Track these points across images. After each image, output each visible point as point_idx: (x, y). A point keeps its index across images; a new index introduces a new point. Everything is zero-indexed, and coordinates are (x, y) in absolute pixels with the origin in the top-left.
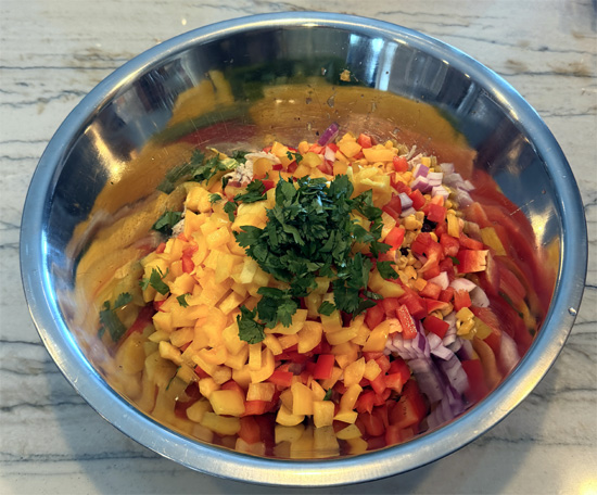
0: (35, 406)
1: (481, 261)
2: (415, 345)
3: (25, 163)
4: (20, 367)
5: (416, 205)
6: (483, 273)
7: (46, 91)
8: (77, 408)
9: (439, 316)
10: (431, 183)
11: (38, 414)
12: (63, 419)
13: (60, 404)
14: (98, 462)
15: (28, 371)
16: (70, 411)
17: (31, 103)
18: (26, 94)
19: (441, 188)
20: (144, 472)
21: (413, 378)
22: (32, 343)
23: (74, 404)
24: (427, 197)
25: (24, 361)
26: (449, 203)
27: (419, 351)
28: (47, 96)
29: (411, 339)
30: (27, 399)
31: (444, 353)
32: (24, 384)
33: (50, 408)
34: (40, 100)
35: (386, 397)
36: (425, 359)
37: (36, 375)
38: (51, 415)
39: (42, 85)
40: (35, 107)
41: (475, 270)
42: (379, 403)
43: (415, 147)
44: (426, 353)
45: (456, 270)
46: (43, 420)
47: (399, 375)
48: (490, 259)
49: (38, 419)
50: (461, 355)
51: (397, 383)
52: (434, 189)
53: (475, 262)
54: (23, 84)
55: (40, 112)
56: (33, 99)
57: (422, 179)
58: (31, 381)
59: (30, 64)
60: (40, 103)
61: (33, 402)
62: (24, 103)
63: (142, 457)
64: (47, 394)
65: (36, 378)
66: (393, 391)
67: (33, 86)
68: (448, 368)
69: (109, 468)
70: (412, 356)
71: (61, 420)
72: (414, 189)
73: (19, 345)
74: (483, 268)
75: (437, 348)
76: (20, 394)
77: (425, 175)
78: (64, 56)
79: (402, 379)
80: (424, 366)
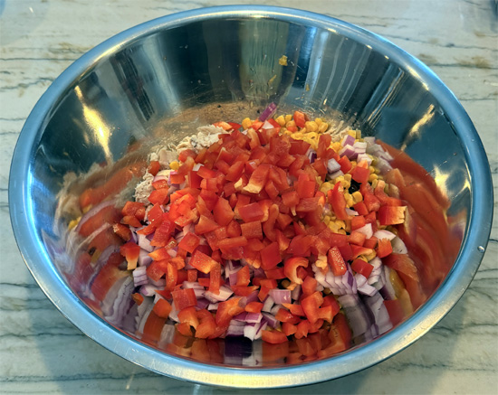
0: (19, 336)
1: (401, 215)
2: (345, 281)
3: (8, 137)
4: (5, 304)
5: (344, 169)
6: (402, 225)
7: (26, 78)
8: (55, 337)
9: (365, 260)
10: (357, 151)
11: (22, 343)
12: (43, 347)
13: (39, 334)
14: (73, 382)
15: (12, 308)
16: (49, 340)
17: (13, 88)
18: (8, 81)
19: (365, 155)
20: (113, 390)
21: (342, 312)
22: (15, 285)
23: (52, 335)
24: (354, 163)
25: (9, 299)
26: (372, 168)
27: (348, 286)
28: (26, 82)
29: (341, 275)
30: (11, 330)
31: (368, 290)
32: (9, 318)
33: (31, 338)
34: (20, 85)
35: (319, 327)
36: (352, 294)
37: (20, 310)
38: (33, 343)
39: (23, 73)
40: (16, 92)
41: (395, 223)
42: (314, 331)
43: (342, 122)
44: (354, 289)
45: (378, 223)
46: (26, 347)
47: (330, 308)
48: (407, 214)
49: (21, 347)
50: (383, 292)
51: (328, 315)
52: (360, 156)
53: (395, 216)
54: (6, 72)
55: (21, 95)
56: (14, 84)
57: (349, 147)
58: (15, 315)
59: (12, 56)
60: (20, 88)
61: (17, 333)
62: (7, 88)
63: (111, 378)
64: (28, 326)
65: (20, 313)
66: (325, 321)
67: (15, 74)
68: (372, 304)
69: (82, 387)
70: (342, 292)
71: (41, 348)
72: (341, 156)
73: (5, 286)
74: (401, 222)
75: (362, 286)
76: (5, 326)
77: (352, 144)
78: (41, 49)
79: (333, 311)
80: (351, 301)
